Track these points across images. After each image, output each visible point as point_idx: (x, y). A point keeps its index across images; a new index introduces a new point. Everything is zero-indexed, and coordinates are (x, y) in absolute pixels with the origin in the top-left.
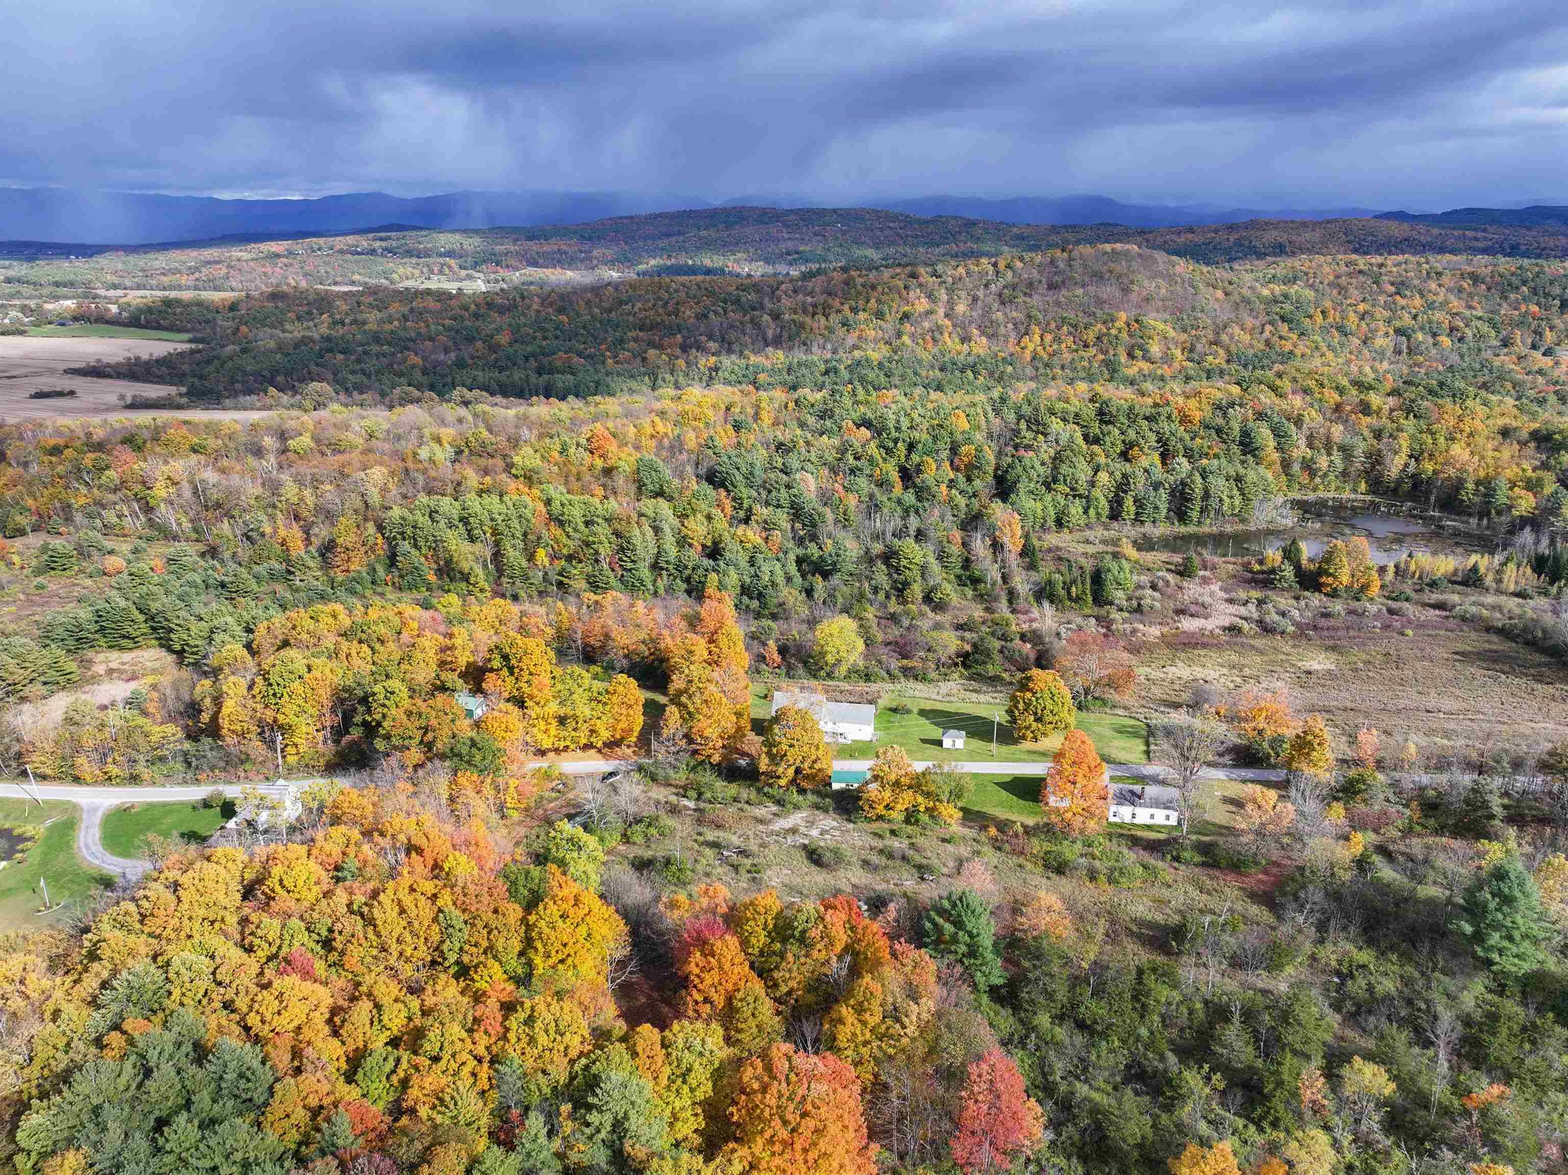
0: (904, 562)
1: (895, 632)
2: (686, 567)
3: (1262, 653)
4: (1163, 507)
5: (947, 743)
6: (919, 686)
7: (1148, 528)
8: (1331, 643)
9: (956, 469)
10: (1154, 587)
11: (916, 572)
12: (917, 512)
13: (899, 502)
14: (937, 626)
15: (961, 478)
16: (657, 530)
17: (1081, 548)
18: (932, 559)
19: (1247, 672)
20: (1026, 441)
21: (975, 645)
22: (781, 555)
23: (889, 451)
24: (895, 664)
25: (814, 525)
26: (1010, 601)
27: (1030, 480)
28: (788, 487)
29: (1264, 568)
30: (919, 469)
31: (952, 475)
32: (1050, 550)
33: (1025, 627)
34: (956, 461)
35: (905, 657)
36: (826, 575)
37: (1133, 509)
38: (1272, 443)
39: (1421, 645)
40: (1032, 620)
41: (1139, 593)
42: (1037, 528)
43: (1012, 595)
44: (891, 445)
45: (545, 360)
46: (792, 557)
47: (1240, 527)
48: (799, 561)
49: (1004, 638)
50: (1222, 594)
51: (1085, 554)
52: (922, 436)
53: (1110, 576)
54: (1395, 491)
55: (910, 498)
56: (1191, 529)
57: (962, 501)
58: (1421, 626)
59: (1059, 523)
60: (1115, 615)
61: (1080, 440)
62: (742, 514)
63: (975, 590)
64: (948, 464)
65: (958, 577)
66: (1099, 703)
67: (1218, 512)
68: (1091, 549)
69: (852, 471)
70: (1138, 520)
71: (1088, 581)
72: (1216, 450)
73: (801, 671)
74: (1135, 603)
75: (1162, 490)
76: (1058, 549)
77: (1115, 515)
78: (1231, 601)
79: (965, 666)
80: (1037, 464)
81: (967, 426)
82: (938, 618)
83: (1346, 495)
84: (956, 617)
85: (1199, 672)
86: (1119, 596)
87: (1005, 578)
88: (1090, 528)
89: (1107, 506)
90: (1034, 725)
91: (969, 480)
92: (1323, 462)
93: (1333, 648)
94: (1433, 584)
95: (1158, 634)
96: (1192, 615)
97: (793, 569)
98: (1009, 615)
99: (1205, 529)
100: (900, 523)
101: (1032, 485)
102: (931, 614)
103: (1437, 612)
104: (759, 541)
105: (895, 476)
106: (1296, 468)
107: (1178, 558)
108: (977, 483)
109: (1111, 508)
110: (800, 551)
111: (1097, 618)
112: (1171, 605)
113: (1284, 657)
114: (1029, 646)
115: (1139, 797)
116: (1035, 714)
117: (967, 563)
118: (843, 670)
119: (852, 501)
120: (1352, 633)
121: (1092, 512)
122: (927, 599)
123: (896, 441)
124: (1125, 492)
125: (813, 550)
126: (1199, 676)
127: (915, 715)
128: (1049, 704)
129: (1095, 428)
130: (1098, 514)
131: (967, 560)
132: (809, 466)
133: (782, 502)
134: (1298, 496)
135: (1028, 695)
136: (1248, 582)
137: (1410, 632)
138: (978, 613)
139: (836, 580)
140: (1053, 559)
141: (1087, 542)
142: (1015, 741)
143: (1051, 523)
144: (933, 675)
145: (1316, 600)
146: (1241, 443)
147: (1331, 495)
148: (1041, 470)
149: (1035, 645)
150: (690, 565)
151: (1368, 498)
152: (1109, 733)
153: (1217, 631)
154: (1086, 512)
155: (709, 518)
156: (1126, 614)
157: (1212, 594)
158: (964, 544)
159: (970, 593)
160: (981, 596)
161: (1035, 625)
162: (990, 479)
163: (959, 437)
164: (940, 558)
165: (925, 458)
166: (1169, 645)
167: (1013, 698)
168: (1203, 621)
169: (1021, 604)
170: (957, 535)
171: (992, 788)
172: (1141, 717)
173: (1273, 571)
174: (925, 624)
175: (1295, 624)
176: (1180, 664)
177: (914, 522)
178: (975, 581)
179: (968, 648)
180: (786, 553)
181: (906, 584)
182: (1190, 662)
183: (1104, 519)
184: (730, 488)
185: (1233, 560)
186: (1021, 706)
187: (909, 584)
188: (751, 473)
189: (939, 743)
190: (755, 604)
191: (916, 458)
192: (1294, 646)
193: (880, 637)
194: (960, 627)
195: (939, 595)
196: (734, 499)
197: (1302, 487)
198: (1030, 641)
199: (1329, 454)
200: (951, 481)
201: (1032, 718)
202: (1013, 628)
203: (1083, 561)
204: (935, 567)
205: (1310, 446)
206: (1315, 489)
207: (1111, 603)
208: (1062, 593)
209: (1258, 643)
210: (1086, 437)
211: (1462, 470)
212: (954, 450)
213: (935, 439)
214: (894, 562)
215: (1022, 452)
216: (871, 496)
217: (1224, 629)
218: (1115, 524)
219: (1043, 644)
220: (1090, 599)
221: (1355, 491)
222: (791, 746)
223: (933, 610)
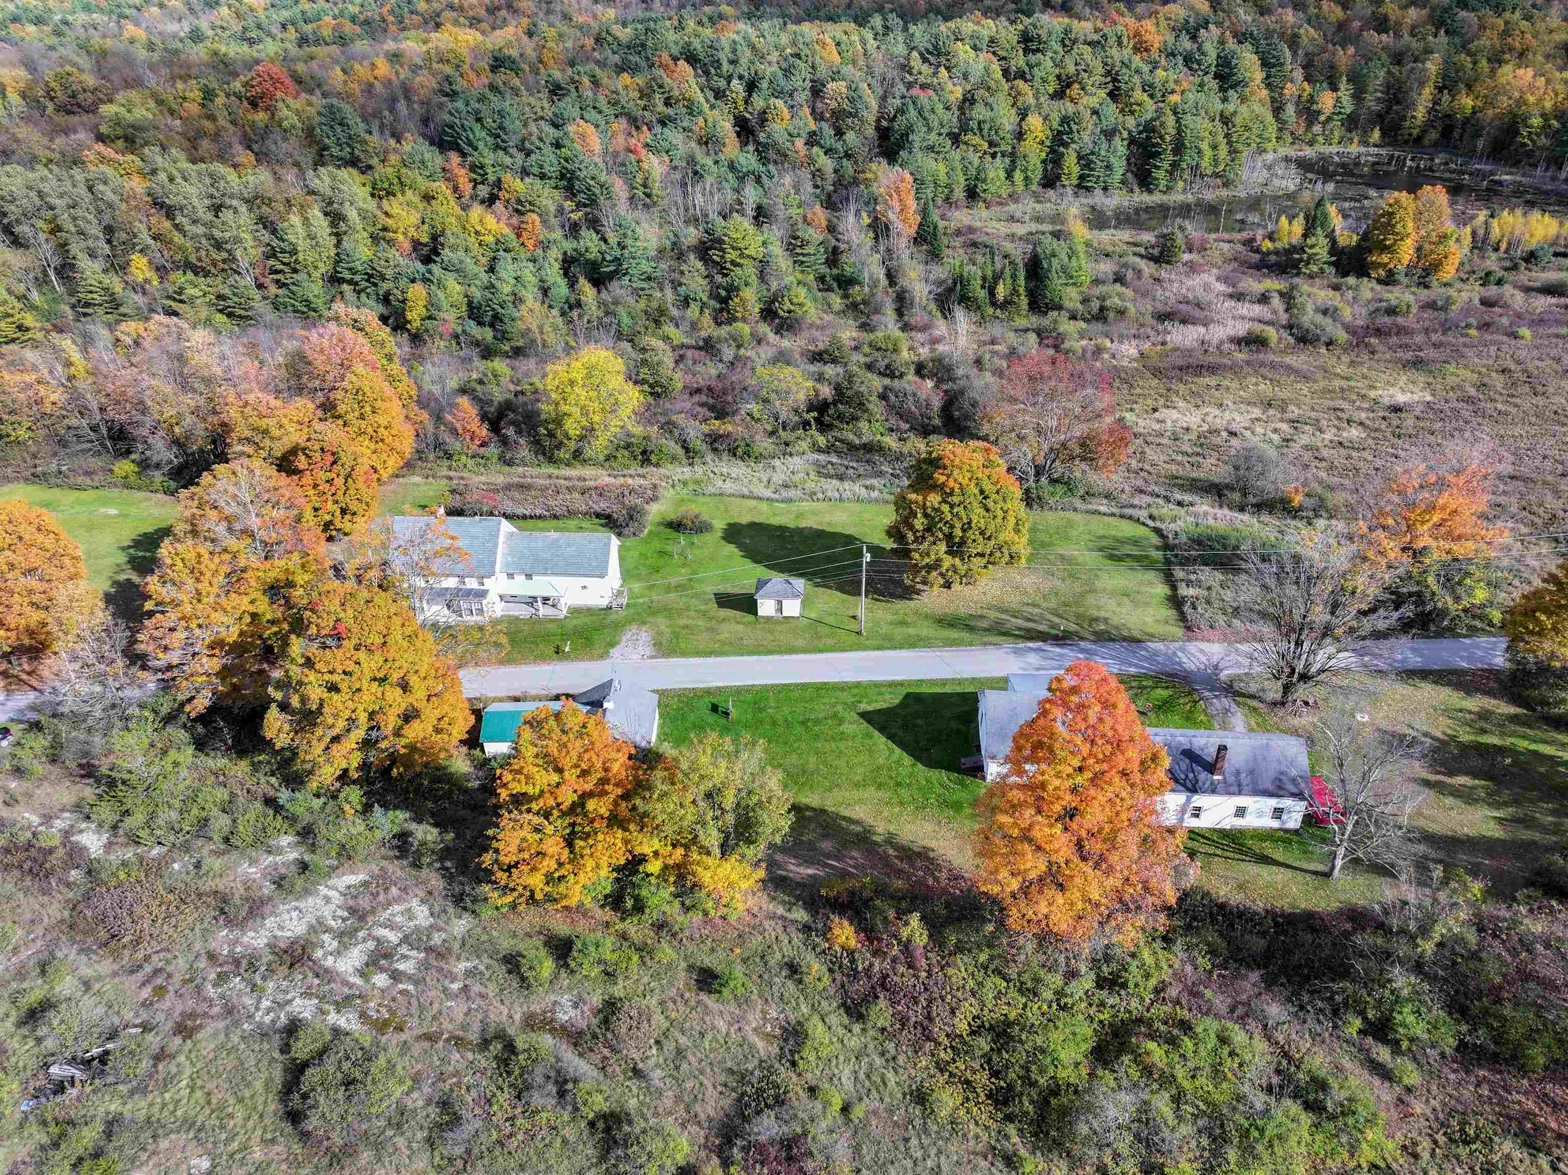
0: (732, 255)
1: (709, 371)
2: (383, 278)
3: (1306, 378)
4: (1119, 167)
5: (766, 608)
6: (738, 469)
7: (1098, 198)
8: (1409, 355)
9: (818, 116)
10: (1119, 279)
11: (750, 271)
12: (758, 180)
13: (732, 167)
14: (782, 358)
15: (828, 131)
16: (335, 218)
17: (1003, 228)
18: (777, 249)
19: (1294, 411)
20: (922, 79)
21: (838, 388)
22: (539, 252)
23: (719, 94)
24: (695, 431)
25: (593, 202)
26: (900, 312)
27: (930, 130)
28: (558, 145)
29: (1279, 245)
30: (763, 118)
31: (812, 125)
32: (958, 233)
33: (924, 352)
34: (819, 105)
35: (721, 415)
36: (599, 281)
37: (1076, 170)
38: (1259, 75)
39: (1553, 353)
40: (935, 341)
41: (1098, 291)
42: (939, 201)
43: (902, 302)
44: (722, 84)
45: (308, 28)
46: (555, 254)
47: (1224, 193)
48: (568, 263)
49: (890, 372)
50: (1221, 287)
51: (1012, 237)
52: (769, 69)
53: (1055, 262)
54: (1418, 140)
55: (748, 160)
56: (1156, 198)
57: (826, 163)
58: (1539, 322)
59: (972, 194)
60: (1067, 327)
61: (998, 75)
62: (483, 191)
63: (846, 296)
64: (807, 111)
65: (821, 279)
66: (1060, 489)
67: (1195, 169)
68: (1020, 230)
69: (663, 123)
70: (1082, 186)
71: (1022, 274)
72: (1185, 85)
73: (524, 451)
74: (1095, 305)
75: (1117, 141)
76: (971, 230)
77: (1050, 181)
78: (1239, 297)
79: (823, 427)
80: (939, 108)
81: (837, 59)
82: (786, 343)
83: (1354, 149)
84: (813, 341)
85: (1218, 418)
86: (1071, 297)
87: (891, 277)
88: (1016, 201)
89: (1039, 166)
90: (947, 562)
91: (839, 133)
92: (1326, 101)
93: (1417, 364)
94: (1531, 257)
95: (1134, 352)
96: (1184, 322)
97: (554, 274)
98: (898, 333)
99: (1177, 197)
100: (730, 196)
101: (933, 137)
102: (772, 337)
103: (1554, 300)
104: (506, 231)
105: (726, 127)
106: (1290, 110)
107: (1148, 237)
108: (850, 136)
109: (1045, 170)
110: (569, 246)
111: (1039, 333)
112: (1148, 306)
113: (1344, 383)
114: (930, 384)
115: (1211, 768)
116: (949, 537)
117: (833, 257)
118: (599, 446)
119: (655, 166)
120: (1435, 337)
121: (1018, 176)
122: (768, 313)
123: (729, 79)
124: (1066, 145)
125: (590, 242)
126: (1219, 423)
127: (712, 540)
128: (977, 516)
129: (1019, 61)
130: (1026, 178)
131: (835, 251)
132: (592, 115)
133: (547, 169)
134: (1292, 152)
135: (934, 499)
136: (1258, 267)
137: (1525, 332)
138: (848, 333)
139: (617, 288)
140: (965, 245)
141: (1012, 219)
142: (908, 593)
143: (959, 194)
144: (765, 444)
145: (1368, 289)
146: (1217, 76)
147: (1334, 149)
148: (946, 116)
149: (939, 382)
150: (389, 273)
151: (1383, 152)
152: (1090, 558)
153: (1226, 346)
154: (1009, 175)
155: (428, 198)
156: (1083, 325)
157: (1207, 287)
158: (831, 229)
159: (837, 301)
160: (854, 306)
161: (941, 348)
162: (870, 131)
163: (823, 71)
164: (790, 249)
165: (772, 100)
166: (1157, 372)
167: (901, 503)
168: (1202, 330)
169: (917, 316)
170: (820, 215)
171: (854, 727)
172: (1143, 514)
173: (1293, 249)
174: (759, 356)
175: (1347, 328)
176: (1181, 404)
177: (751, 195)
178: (845, 283)
179: (826, 392)
180: (546, 248)
181: (732, 289)
182: (1197, 399)
183: (1034, 187)
184: (468, 149)
185: (1226, 236)
186: (919, 523)
187: (738, 289)
188: (501, 127)
189: (747, 604)
190: (487, 334)
191: (758, 102)
192: (1352, 363)
193: (679, 380)
194: (818, 357)
195: (787, 306)
196: (473, 168)
197: (1296, 139)
198: (932, 375)
199: (1335, 89)
200: (812, 134)
201: (943, 547)
202: (905, 354)
203: (1009, 247)
204: (782, 261)
205: (1308, 78)
206: (1311, 143)
207: (1059, 308)
208: (982, 294)
209: (1299, 360)
210: (1006, 72)
211: (1521, 102)
212: (817, 91)
213: (787, 72)
214: (715, 255)
215: (915, 91)
216: (691, 160)
217: (1238, 341)
218: (1051, 193)
219: (953, 380)
220: (1024, 302)
221: (1366, 144)
222: (333, 688)
223: (778, 331)
